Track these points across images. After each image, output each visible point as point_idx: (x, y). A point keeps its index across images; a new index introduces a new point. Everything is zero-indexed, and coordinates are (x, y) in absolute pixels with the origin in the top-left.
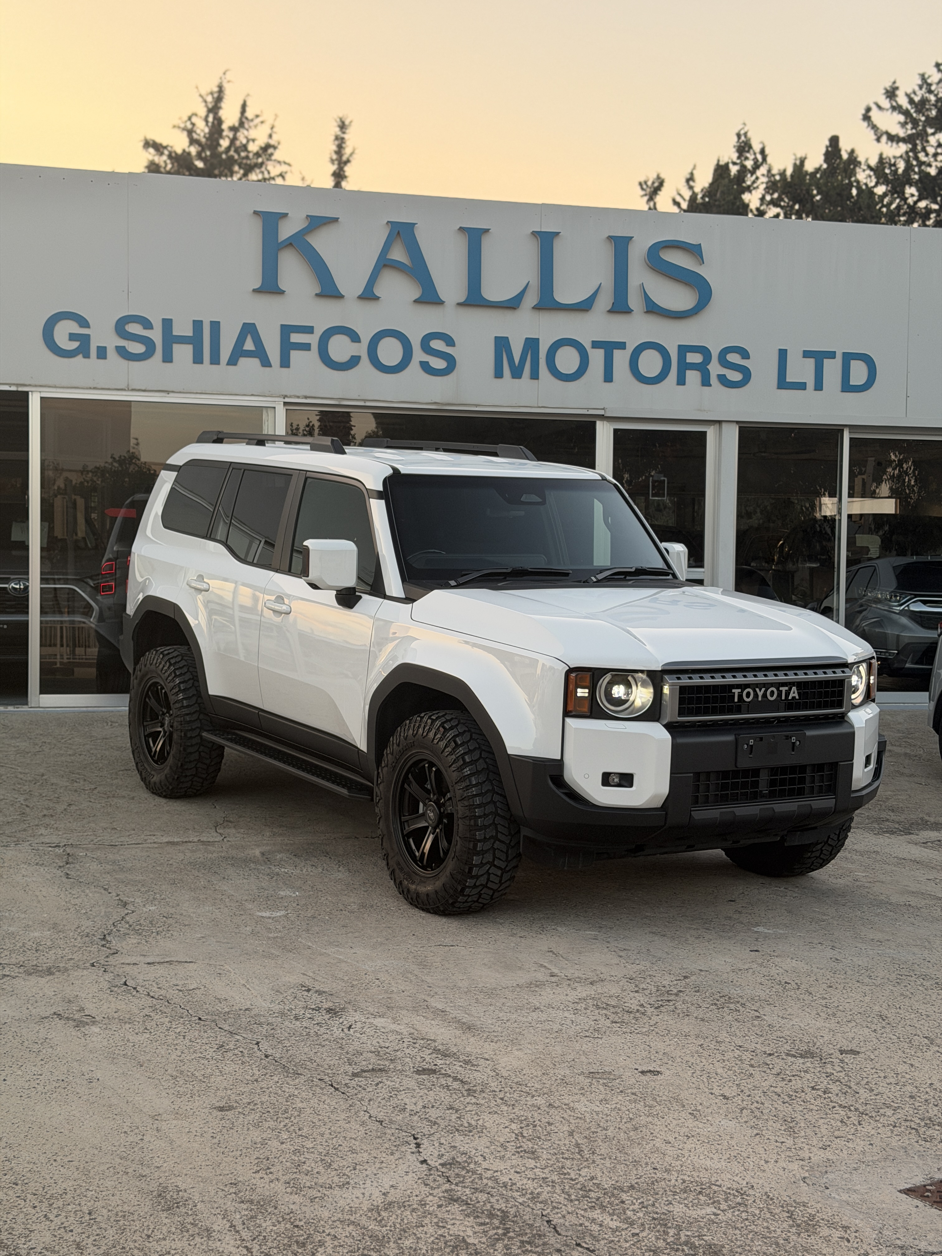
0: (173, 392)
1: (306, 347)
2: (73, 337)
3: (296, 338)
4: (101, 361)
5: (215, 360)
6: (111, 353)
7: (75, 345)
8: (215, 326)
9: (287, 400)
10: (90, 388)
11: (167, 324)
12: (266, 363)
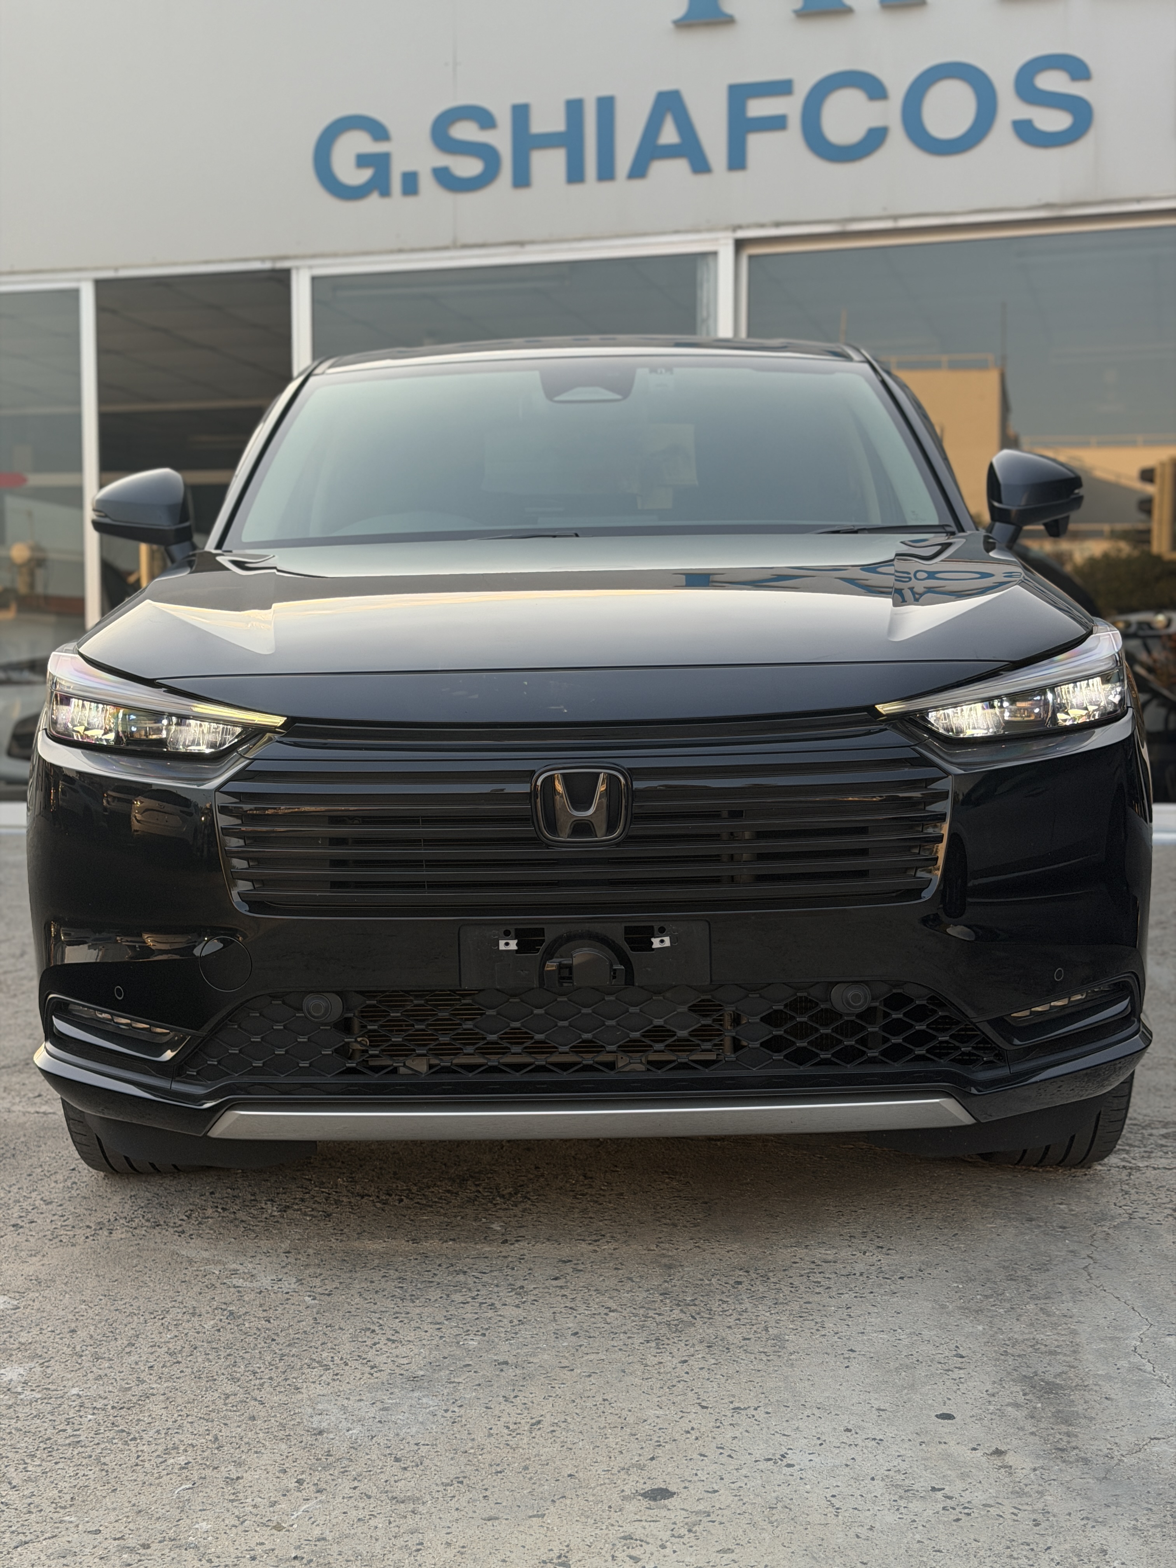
0: (532, 242)
1: (777, 123)
2: (363, 161)
3: (757, 108)
4: (411, 200)
5: (606, 173)
6: (426, 182)
7: (365, 175)
8: (606, 106)
9: (742, 234)
10: (391, 252)
11: (521, 113)
12: (701, 166)
